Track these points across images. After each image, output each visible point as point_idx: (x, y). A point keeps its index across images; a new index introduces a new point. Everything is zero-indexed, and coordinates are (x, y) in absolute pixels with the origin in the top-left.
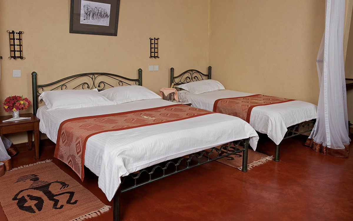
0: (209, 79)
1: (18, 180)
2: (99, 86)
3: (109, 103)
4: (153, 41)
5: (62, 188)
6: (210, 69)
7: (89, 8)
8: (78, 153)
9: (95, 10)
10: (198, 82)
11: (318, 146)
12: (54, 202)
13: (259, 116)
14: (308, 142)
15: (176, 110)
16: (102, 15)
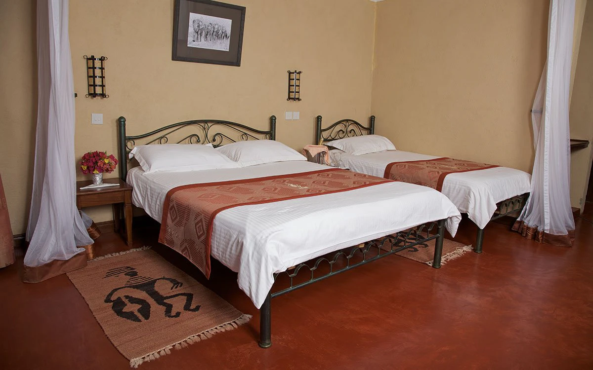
0: (371, 134)
1: (107, 274)
2: (214, 140)
3: (231, 165)
4: (293, 76)
5: (173, 287)
6: (372, 119)
7: (201, 24)
8: (199, 237)
9: (209, 28)
10: (355, 138)
11: (531, 230)
12: (165, 308)
13: (455, 187)
14: (516, 225)
15: (334, 176)
16: (218, 35)
